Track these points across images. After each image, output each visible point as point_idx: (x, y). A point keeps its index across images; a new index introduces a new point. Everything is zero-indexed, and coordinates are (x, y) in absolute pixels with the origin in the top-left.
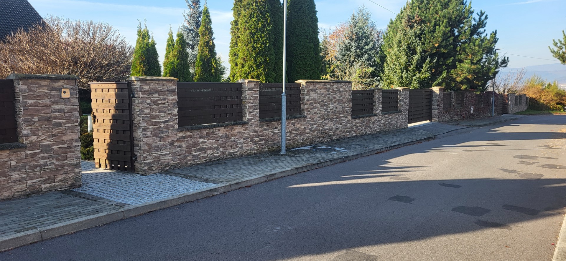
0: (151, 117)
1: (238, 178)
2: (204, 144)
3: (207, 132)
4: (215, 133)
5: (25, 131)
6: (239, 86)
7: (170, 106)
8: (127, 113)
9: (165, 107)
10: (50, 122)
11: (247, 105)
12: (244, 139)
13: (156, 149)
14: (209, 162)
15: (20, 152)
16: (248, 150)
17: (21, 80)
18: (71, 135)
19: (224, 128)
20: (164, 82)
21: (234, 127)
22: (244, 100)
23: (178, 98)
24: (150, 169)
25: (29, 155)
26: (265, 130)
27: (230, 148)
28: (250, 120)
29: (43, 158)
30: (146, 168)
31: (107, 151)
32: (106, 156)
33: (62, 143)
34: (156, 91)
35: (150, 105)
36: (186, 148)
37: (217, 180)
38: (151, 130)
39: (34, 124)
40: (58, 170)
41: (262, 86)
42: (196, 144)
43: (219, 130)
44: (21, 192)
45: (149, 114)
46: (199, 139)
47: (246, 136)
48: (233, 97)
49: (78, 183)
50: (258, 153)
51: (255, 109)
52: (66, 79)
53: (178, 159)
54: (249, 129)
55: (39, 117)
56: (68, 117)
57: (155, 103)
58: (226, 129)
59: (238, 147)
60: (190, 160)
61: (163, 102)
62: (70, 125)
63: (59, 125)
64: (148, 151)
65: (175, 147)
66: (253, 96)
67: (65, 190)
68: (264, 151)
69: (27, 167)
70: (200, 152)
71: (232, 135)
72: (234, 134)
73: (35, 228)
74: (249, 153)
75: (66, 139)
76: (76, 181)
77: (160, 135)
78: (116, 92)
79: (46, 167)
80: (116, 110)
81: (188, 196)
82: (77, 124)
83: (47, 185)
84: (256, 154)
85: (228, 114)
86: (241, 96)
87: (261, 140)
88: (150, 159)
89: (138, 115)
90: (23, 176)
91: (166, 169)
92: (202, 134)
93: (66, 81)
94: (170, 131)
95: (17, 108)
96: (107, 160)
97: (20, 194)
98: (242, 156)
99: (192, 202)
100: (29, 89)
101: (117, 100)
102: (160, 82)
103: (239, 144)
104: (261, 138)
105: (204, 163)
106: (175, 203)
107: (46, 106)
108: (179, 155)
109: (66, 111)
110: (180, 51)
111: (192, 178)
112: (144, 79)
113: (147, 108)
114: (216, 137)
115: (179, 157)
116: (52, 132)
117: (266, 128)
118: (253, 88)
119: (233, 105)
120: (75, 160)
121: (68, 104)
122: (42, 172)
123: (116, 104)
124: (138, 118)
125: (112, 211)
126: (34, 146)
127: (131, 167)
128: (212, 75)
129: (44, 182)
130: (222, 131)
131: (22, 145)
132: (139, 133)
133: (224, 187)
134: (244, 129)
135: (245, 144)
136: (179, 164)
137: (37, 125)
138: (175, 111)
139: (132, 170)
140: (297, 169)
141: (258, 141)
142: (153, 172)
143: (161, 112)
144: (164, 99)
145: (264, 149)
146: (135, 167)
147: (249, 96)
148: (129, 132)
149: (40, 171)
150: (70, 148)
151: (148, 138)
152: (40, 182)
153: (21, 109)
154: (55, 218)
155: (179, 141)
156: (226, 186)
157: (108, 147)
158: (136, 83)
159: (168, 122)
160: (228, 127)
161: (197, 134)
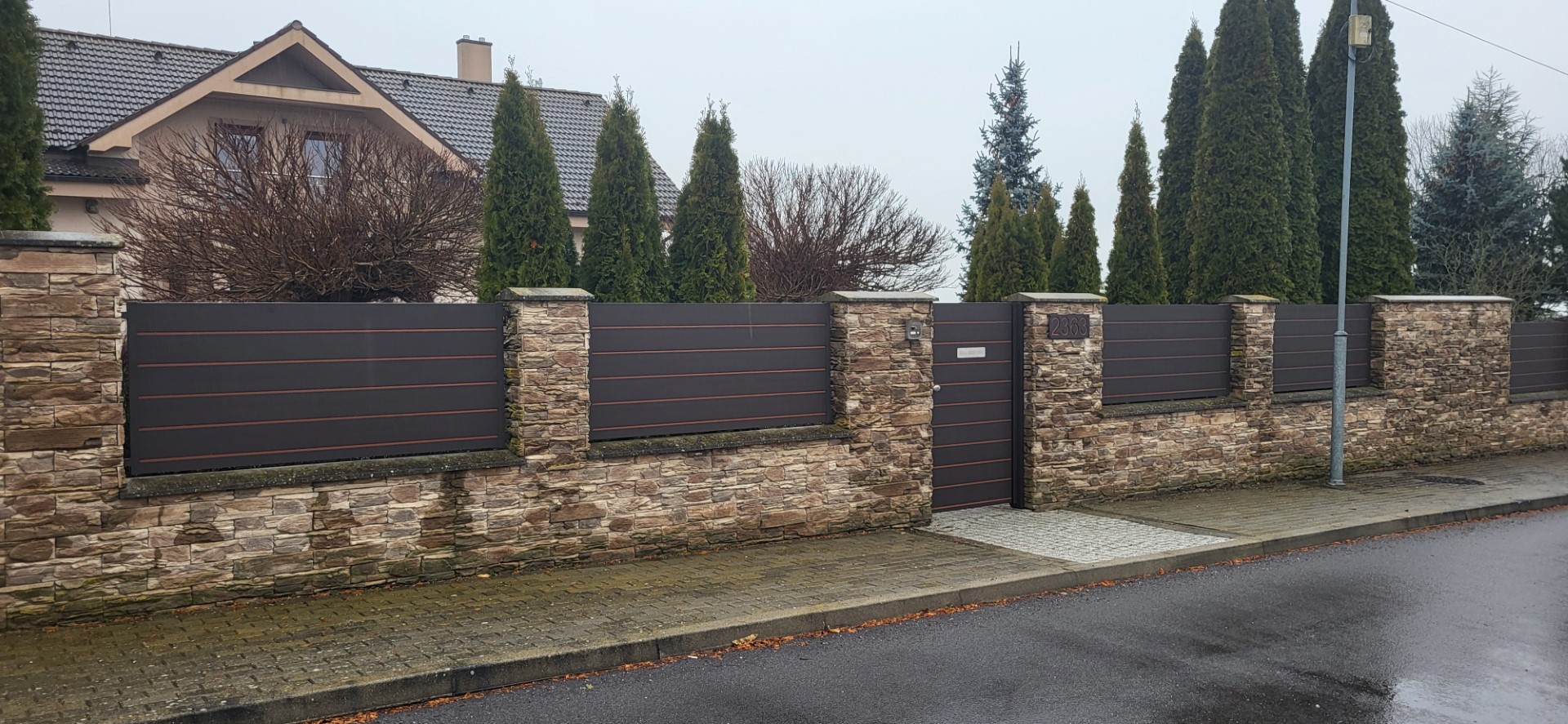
2: (1151, 450)
3: (1158, 423)
4: (1177, 425)
5: (851, 402)
7: (1088, 358)
9: (1078, 361)
10: (888, 387)
11: (1246, 359)
12: (1237, 442)
13: (1060, 454)
15: (843, 444)
16: (1245, 470)
17: (850, 303)
19: (1194, 413)
20: (1079, 306)
21: (1216, 413)
22: (1236, 348)
24: (1048, 498)
25: (855, 452)
26: (1286, 422)
27: (1207, 462)
28: (1251, 396)
29: (874, 459)
30: (1039, 495)
33: (904, 430)
36: (1117, 457)
37: (1220, 530)
38: (1051, 411)
39: (864, 390)
40: (896, 484)
41: (1280, 313)
42: (1136, 449)
44: (841, 523)
45: (1049, 376)
46: (1141, 437)
47: (1242, 435)
49: (926, 517)
51: (1262, 370)
52: (917, 301)
54: (1248, 418)
55: (873, 376)
56: (915, 377)
57: (1061, 351)
58: (1199, 417)
60: (1122, 485)
61: (1075, 349)
62: (918, 394)
65: (1094, 451)
66: (1263, 336)
67: (905, 527)
68: (1284, 475)
70: (1144, 469)
71: (1211, 432)
72: (1215, 429)
74: (1248, 477)
75: (910, 423)
76: (923, 512)
77: (1067, 423)
79: (879, 478)
82: (929, 393)
83: (880, 515)
84: (1264, 482)
86: (1229, 337)
88: (1048, 477)
89: (1029, 378)
90: (845, 492)
91: (1078, 500)
92: (1148, 426)
93: (915, 306)
94: (1086, 414)
95: (836, 359)
97: (838, 528)
98: (1232, 483)
100: (859, 322)
103: (1227, 456)
107: (884, 355)
108: (1102, 472)
109: (913, 365)
113: (1046, 362)
114: (1176, 434)
116: (890, 408)
118: (1259, 318)
120: (923, 467)
121: (916, 352)
122: (872, 487)
125: (1056, 570)
126: (863, 433)
129: (875, 508)
130: (1191, 422)
131: (845, 431)
132: (1029, 418)
134: (1237, 417)
135: (1238, 454)
136: (1101, 490)
137: (869, 392)
138: (1098, 370)
141: (1269, 450)
142: (1052, 505)
143: (1071, 371)
145: (1284, 469)
147: (1250, 337)
149: (869, 485)
151: (1046, 430)
152: (869, 508)
153: (847, 361)
155: (1103, 439)
156: (1252, 544)
159: (1083, 395)
160: (1204, 412)
161: (1137, 425)
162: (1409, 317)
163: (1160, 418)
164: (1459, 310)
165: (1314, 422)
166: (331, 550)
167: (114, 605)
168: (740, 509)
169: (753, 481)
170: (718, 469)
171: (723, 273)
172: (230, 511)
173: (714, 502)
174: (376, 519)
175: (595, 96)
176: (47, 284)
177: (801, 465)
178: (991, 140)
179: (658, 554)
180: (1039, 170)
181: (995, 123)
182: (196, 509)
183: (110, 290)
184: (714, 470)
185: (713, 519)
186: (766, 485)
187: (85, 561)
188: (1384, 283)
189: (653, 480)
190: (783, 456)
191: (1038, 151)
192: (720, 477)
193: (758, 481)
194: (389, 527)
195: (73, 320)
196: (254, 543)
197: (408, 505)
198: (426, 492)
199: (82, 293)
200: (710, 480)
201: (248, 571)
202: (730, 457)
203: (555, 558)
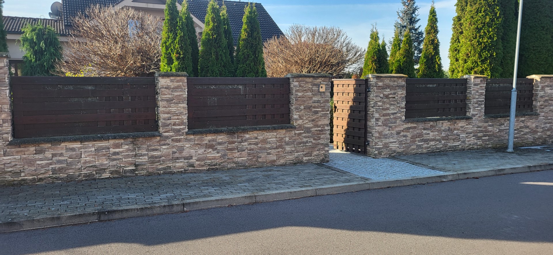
0: (383, 109)
1: (465, 169)
2: (427, 136)
3: (430, 125)
4: (439, 126)
5: (295, 115)
6: (464, 82)
7: (399, 99)
8: (363, 105)
9: (395, 101)
10: (311, 110)
11: (472, 101)
12: (467, 133)
13: (386, 137)
14: (431, 152)
15: (292, 131)
16: (470, 144)
17: (295, 78)
18: (324, 121)
19: (447, 121)
20: (396, 79)
21: (458, 121)
22: (468, 96)
23: (407, 93)
24: (380, 153)
25: (297, 134)
26: (490, 126)
27: (453, 141)
28: (474, 115)
29: (305, 137)
30: (377, 152)
31: (344, 136)
32: (343, 140)
33: (318, 126)
34: (388, 87)
35: (382, 99)
36: (411, 138)
37: (444, 168)
38: (382, 120)
39: (301, 111)
40: (314, 146)
41: (489, 82)
42: (420, 135)
43: (442, 123)
44: (291, 161)
45: (382, 106)
46: (423, 131)
47: (469, 130)
48: (457, 92)
49: (327, 159)
50: (481, 148)
51: (479, 105)
52: (324, 77)
53: (404, 147)
54: (472, 124)
55: (305, 106)
56: (323, 106)
57: (387, 97)
58: (449, 123)
59: (460, 140)
60: (414, 149)
61: (393, 96)
62: (324, 113)
63: (316, 112)
64: (379, 138)
65: (401, 136)
66: (479, 91)
67: (318, 163)
68: (488, 147)
69: (295, 143)
70: (423, 143)
71: (455, 129)
72: (456, 128)
73: (310, 186)
74: (472, 147)
75: (321, 124)
76: (326, 157)
77: (389, 125)
78: (355, 87)
79: (307, 144)
80: (354, 102)
81: (420, 179)
82: (328, 112)
83: (307, 158)
84: (479, 149)
85: (451, 109)
86: (466, 91)
87: (485, 136)
88: (380, 145)
89: (372, 107)
90: (293, 149)
91: (392, 155)
92: (426, 126)
93: (323, 79)
94: (398, 122)
95: (291, 99)
96: (343, 143)
97: (290, 163)
98: (464, 150)
99: (424, 184)
100: (299, 85)
101: (355, 94)
102: (392, 79)
103: (462, 139)
104: (484, 133)
105: (426, 153)
106: (409, 184)
107: (309, 98)
108: (404, 144)
109: (322, 102)
110: (406, 50)
111: (419, 165)
112: (380, 76)
113: (380, 101)
114: (439, 130)
115: (404, 145)
116: (312, 118)
117: (491, 123)
118: (479, 84)
119: (457, 100)
120: (326, 140)
121: (323, 97)
122: (304, 148)
123: (354, 97)
124: (372, 110)
125: (360, 182)
126: (300, 127)
127: (364, 150)
128: (435, 71)
129: (305, 155)
130: (446, 125)
131: (293, 126)
132: (372, 122)
133: (452, 175)
134: (467, 123)
135: (467, 138)
136: (404, 151)
137: (303, 112)
138: (403, 104)
139: (364, 153)
140: (529, 167)
141: (481, 137)
142: (382, 156)
143: (391, 105)
144: (395, 94)
145: (488, 145)
146: (367, 151)
147: (474, 91)
148: (364, 121)
149: (303, 147)
150: (323, 131)
151: (380, 127)
152: (303, 155)
153: (294, 100)
154: (320, 182)
155: (405, 131)
156: (454, 174)
157: (345, 132)
158: (372, 80)
159: (396, 114)
160: (451, 121)
161: (421, 126)
166: (88, 165)
167: (9, 181)
168: (249, 154)
172: (50, 150)
174: (105, 154)
177: (275, 139)
179: (216, 170)
182: (38, 149)
184: (238, 140)
185: (238, 158)
186: (260, 146)
189: (214, 143)
190: (267, 135)
192: (240, 142)
193: (256, 144)
194: (110, 157)
196: (59, 162)
197: (117, 150)
198: (123, 145)
200: (236, 143)
201: (57, 171)
202: (245, 135)
203: (175, 170)
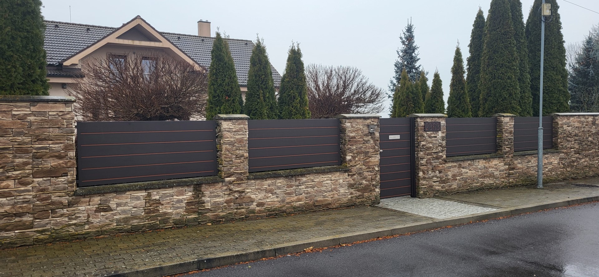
0: (427, 149)
2: (466, 174)
4: (476, 164)
5: (348, 157)
7: (440, 139)
9: (436, 140)
10: (362, 151)
11: (503, 139)
14: (470, 191)
15: (345, 173)
16: (503, 182)
17: (347, 118)
19: (482, 160)
20: (437, 118)
21: (491, 160)
22: (499, 134)
25: (350, 176)
26: (519, 163)
27: (488, 179)
28: (505, 153)
29: (357, 179)
30: (422, 192)
33: (369, 167)
35: (426, 138)
36: (452, 177)
37: (494, 206)
38: (426, 159)
40: (366, 188)
41: (517, 121)
42: (460, 174)
43: (479, 162)
45: (425, 146)
46: (462, 169)
47: (502, 168)
50: (513, 186)
51: (509, 143)
53: (446, 186)
54: (504, 162)
55: (357, 147)
57: (429, 136)
60: (455, 188)
62: (374, 153)
65: (443, 175)
66: (509, 129)
67: (370, 205)
72: (491, 166)
73: (384, 227)
74: (505, 185)
75: (371, 165)
76: (377, 199)
77: (432, 164)
79: (360, 186)
82: (378, 153)
83: (360, 200)
89: (417, 147)
90: (346, 191)
91: (437, 194)
92: (465, 165)
93: (373, 119)
97: (344, 205)
98: (498, 187)
102: (434, 119)
103: (496, 176)
104: (515, 171)
107: (361, 138)
109: (372, 142)
111: (467, 203)
113: (424, 140)
114: (476, 168)
116: (363, 159)
118: (508, 122)
120: (376, 182)
121: (373, 137)
125: (428, 221)
126: (353, 169)
130: (482, 163)
131: (346, 168)
133: (506, 211)
134: (500, 161)
136: (446, 190)
137: (355, 153)
138: (444, 143)
142: (427, 196)
145: (518, 182)
147: (504, 130)
149: (356, 189)
150: (374, 172)
151: (424, 167)
152: (356, 197)
153: (346, 141)
159: (438, 153)
160: (486, 159)
161: (460, 164)
162: (568, 121)
163: (469, 162)
164: (588, 118)
165: (530, 163)
166: (152, 214)
167: (72, 235)
168: (306, 198)
169: (311, 187)
170: (298, 183)
171: (298, 108)
172: (115, 200)
173: (296, 195)
174: (169, 202)
175: (249, 41)
176: (48, 115)
177: (329, 181)
178: (401, 55)
179: (275, 216)
180: (420, 66)
181: (402, 48)
182: (103, 199)
183: (71, 117)
184: (296, 183)
185: (296, 202)
186: (316, 189)
187: (62, 219)
188: (557, 108)
189: (273, 187)
190: (322, 178)
191: (419, 59)
192: (298, 186)
193: (313, 187)
194: (174, 206)
195: (57, 129)
196: (124, 212)
197: (181, 197)
198: (187, 192)
199: (61, 119)
200: (294, 187)
201: (122, 222)
202: (302, 178)
203: (236, 217)
